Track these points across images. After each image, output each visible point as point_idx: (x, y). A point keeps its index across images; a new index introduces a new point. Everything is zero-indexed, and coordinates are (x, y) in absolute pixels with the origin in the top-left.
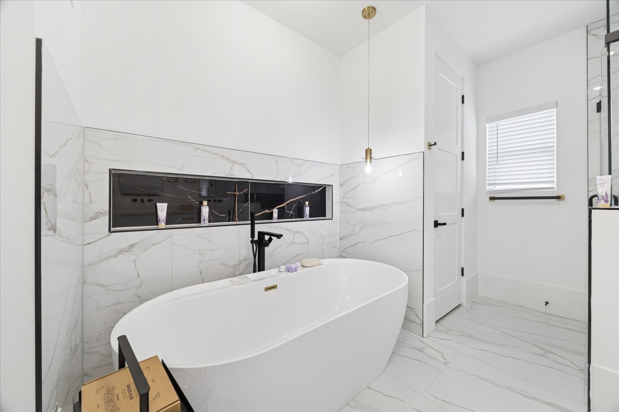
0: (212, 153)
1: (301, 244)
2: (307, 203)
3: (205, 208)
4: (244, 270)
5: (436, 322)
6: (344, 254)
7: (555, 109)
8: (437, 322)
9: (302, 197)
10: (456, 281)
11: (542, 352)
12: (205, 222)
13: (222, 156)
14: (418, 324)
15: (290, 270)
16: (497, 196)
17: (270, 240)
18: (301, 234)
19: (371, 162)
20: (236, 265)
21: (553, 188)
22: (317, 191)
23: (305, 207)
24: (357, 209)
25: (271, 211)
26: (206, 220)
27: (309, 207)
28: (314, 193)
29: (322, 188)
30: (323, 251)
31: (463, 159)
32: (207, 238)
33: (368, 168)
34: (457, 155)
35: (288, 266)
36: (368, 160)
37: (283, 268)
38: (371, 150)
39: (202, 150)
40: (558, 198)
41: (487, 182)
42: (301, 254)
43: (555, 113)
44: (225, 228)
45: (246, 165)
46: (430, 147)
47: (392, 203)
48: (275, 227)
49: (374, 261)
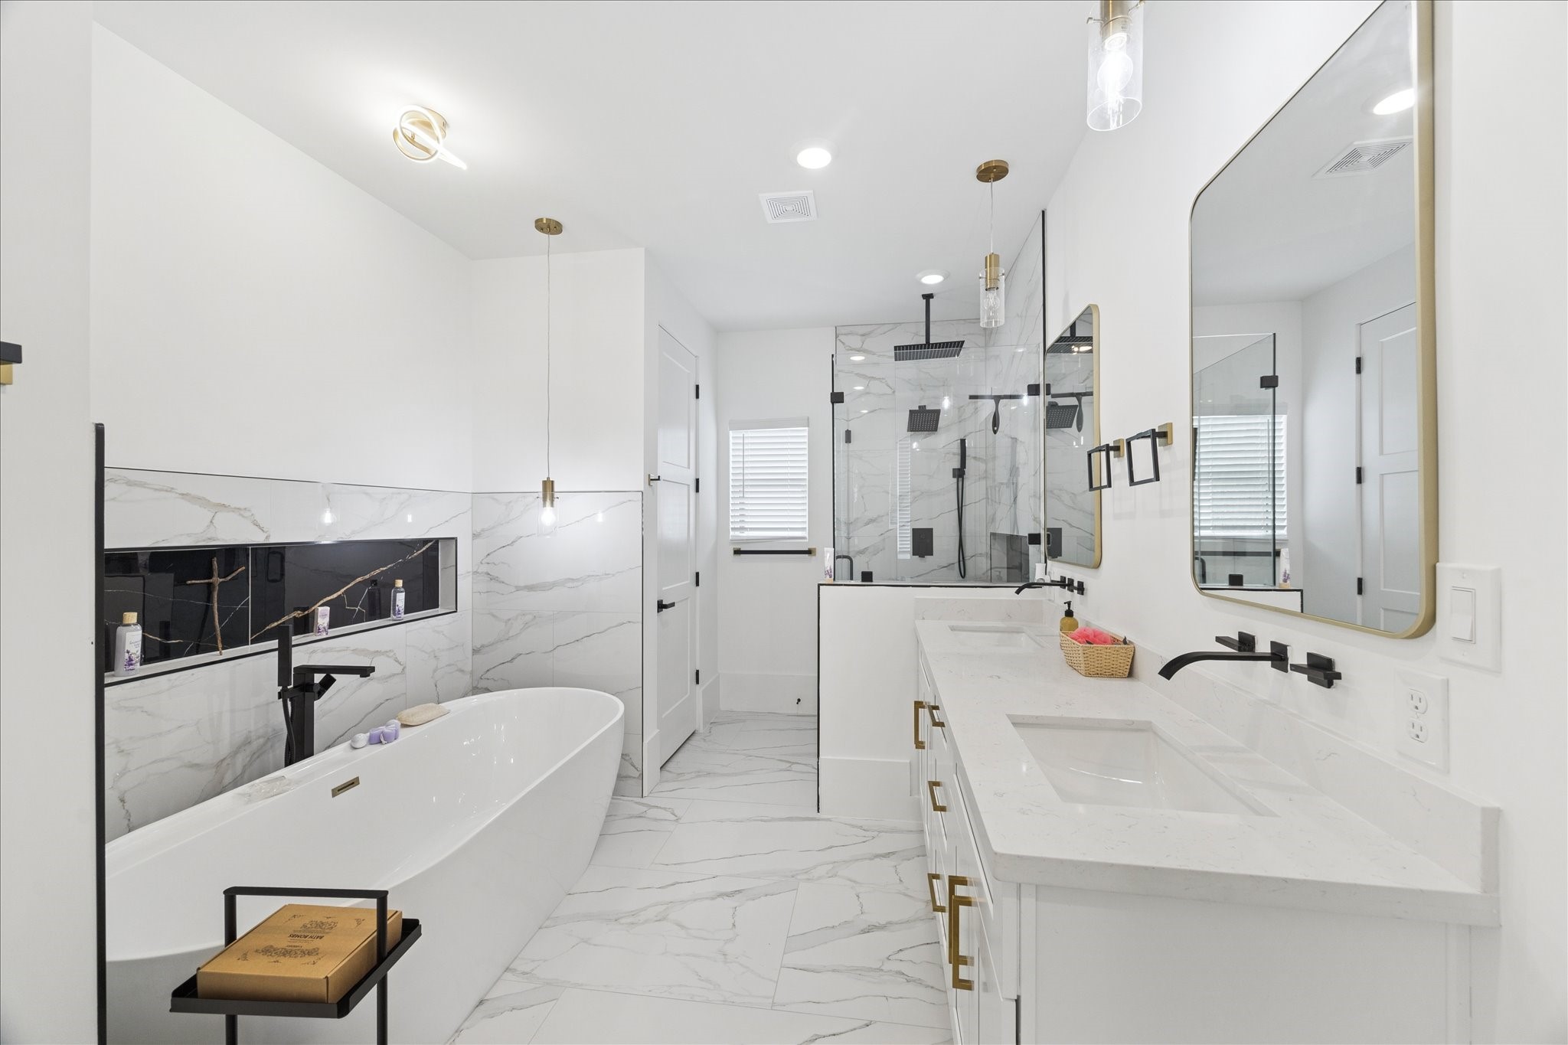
0: (156, 490)
1: (387, 678)
2: (399, 583)
3: (131, 631)
4: (244, 766)
5: (661, 768)
6: (483, 684)
7: (807, 428)
8: (663, 769)
9: (384, 569)
10: (689, 694)
11: (785, 765)
12: (131, 667)
13: (183, 494)
14: (634, 778)
15: (382, 740)
16: (743, 548)
17: (328, 682)
18: (388, 656)
19: (552, 505)
20: (224, 759)
21: (804, 538)
22: (420, 552)
23: (396, 592)
24: (516, 587)
25: (306, 612)
26: (137, 662)
27: (404, 593)
28: (413, 556)
29: (430, 544)
30: (436, 686)
31: (697, 490)
32: (142, 707)
33: (548, 516)
34: (688, 485)
35: (376, 731)
36: (548, 502)
37: (362, 738)
38: (552, 482)
39: (126, 483)
40: (809, 552)
41: (731, 526)
42: (387, 700)
43: (806, 434)
44: (193, 674)
45: (249, 510)
46: (652, 483)
47: (589, 576)
48: (325, 651)
49: (553, 686)
